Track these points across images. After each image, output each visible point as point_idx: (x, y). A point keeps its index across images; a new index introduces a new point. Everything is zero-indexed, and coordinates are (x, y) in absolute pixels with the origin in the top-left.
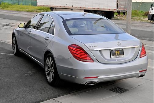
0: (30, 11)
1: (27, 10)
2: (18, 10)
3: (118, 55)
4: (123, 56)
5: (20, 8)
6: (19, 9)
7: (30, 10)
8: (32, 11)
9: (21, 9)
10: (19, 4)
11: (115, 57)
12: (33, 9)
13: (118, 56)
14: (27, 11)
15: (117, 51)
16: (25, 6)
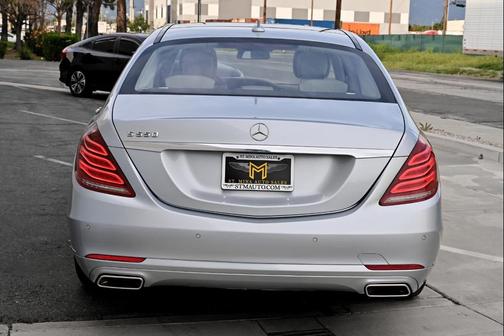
0: (447, 72)
1: (441, 67)
2: (409, 69)
3: (258, 178)
4: (282, 187)
5: (419, 63)
6: (415, 66)
7: (449, 67)
8: (454, 72)
9: (421, 66)
10: (420, 50)
11: (241, 186)
12: (460, 66)
13: (256, 186)
14: (438, 72)
15: (258, 163)
16: (437, 56)
